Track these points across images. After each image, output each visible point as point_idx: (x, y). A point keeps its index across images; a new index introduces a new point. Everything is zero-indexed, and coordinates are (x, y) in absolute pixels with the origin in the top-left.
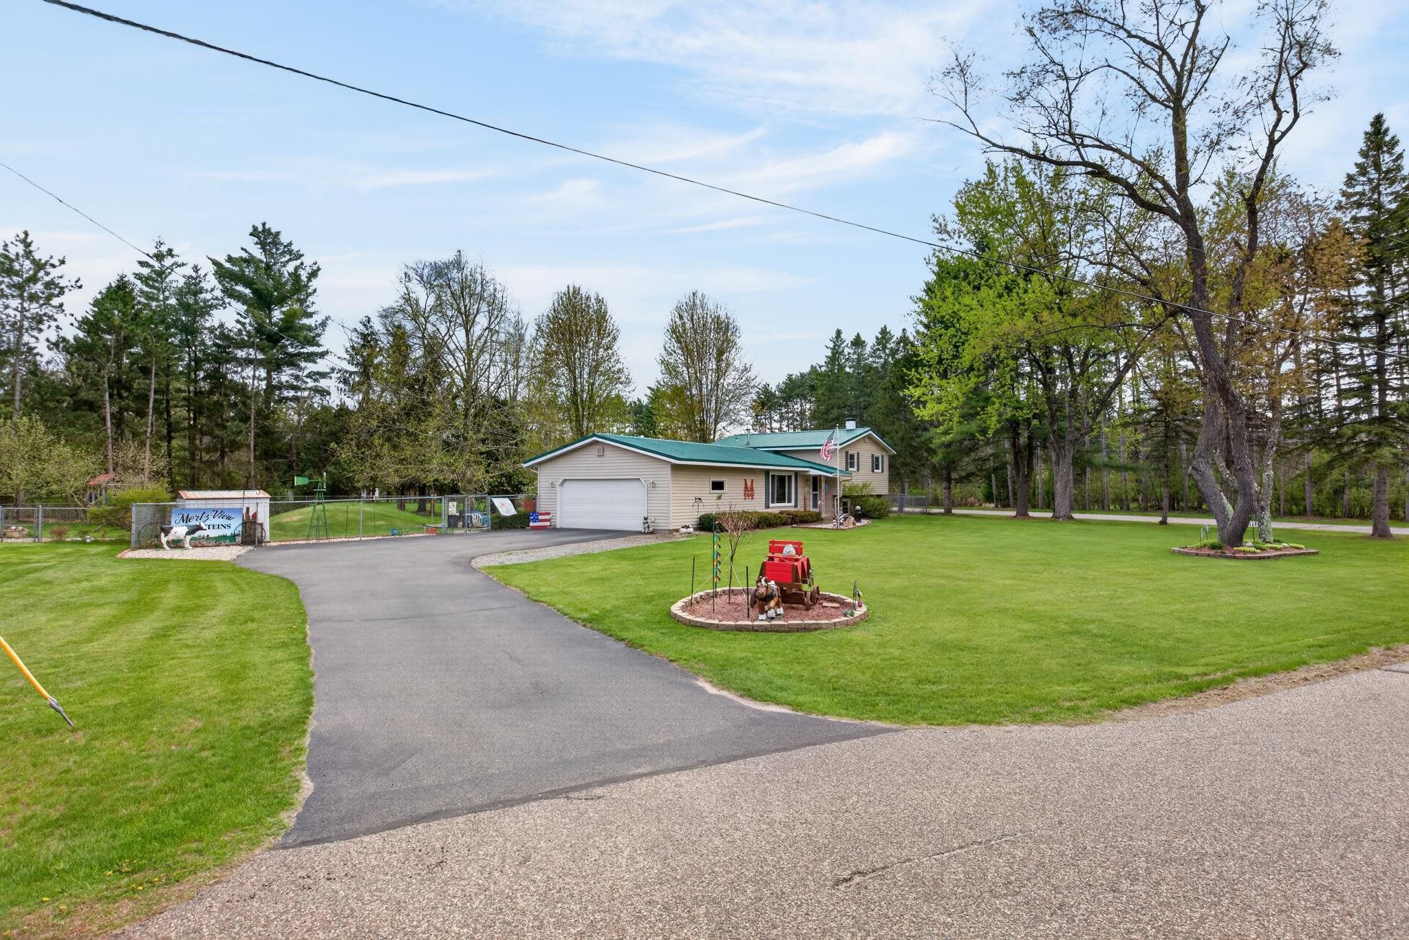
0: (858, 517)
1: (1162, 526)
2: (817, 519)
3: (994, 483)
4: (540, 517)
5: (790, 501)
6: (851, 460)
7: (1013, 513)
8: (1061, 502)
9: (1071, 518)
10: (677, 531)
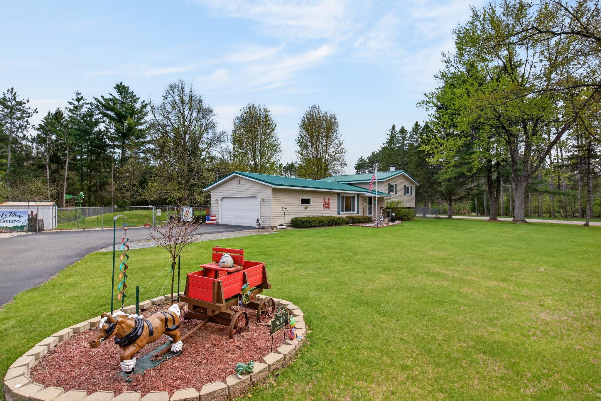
0: (393, 220)
1: (585, 227)
2: (369, 220)
3: (476, 202)
4: (211, 218)
5: (354, 210)
6: (391, 188)
7: (488, 218)
8: (519, 212)
9: (525, 222)
10: (276, 227)
